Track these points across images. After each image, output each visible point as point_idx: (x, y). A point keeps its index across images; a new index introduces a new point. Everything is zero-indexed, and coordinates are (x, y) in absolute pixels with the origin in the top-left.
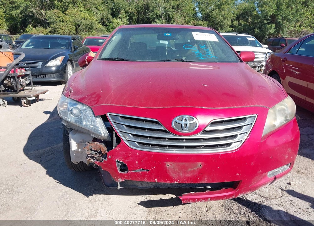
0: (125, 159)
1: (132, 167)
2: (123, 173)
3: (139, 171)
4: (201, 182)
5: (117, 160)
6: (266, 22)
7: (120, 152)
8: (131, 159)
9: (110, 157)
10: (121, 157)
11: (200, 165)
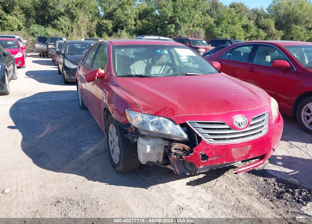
0: (206, 151)
1: (211, 156)
2: (204, 161)
3: (215, 158)
4: (249, 158)
5: (200, 153)
6: (166, 22)
7: (203, 147)
8: (210, 150)
9: (195, 152)
10: (204, 150)
11: (250, 147)
